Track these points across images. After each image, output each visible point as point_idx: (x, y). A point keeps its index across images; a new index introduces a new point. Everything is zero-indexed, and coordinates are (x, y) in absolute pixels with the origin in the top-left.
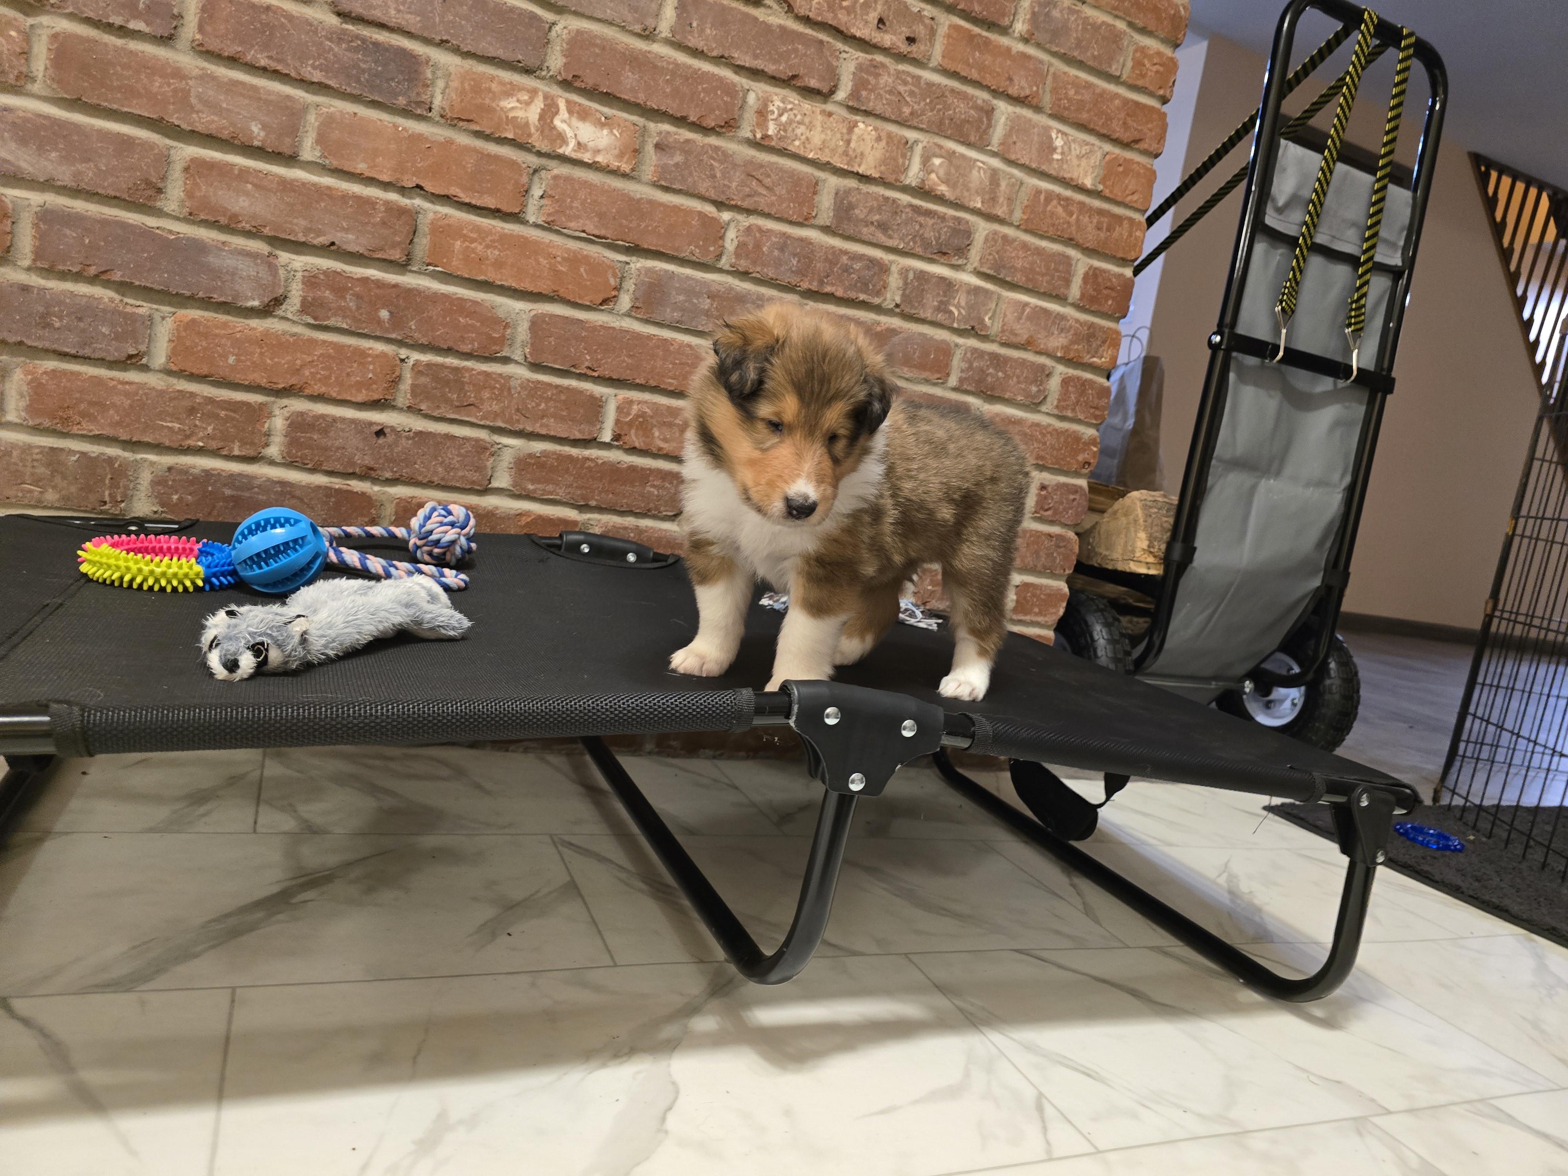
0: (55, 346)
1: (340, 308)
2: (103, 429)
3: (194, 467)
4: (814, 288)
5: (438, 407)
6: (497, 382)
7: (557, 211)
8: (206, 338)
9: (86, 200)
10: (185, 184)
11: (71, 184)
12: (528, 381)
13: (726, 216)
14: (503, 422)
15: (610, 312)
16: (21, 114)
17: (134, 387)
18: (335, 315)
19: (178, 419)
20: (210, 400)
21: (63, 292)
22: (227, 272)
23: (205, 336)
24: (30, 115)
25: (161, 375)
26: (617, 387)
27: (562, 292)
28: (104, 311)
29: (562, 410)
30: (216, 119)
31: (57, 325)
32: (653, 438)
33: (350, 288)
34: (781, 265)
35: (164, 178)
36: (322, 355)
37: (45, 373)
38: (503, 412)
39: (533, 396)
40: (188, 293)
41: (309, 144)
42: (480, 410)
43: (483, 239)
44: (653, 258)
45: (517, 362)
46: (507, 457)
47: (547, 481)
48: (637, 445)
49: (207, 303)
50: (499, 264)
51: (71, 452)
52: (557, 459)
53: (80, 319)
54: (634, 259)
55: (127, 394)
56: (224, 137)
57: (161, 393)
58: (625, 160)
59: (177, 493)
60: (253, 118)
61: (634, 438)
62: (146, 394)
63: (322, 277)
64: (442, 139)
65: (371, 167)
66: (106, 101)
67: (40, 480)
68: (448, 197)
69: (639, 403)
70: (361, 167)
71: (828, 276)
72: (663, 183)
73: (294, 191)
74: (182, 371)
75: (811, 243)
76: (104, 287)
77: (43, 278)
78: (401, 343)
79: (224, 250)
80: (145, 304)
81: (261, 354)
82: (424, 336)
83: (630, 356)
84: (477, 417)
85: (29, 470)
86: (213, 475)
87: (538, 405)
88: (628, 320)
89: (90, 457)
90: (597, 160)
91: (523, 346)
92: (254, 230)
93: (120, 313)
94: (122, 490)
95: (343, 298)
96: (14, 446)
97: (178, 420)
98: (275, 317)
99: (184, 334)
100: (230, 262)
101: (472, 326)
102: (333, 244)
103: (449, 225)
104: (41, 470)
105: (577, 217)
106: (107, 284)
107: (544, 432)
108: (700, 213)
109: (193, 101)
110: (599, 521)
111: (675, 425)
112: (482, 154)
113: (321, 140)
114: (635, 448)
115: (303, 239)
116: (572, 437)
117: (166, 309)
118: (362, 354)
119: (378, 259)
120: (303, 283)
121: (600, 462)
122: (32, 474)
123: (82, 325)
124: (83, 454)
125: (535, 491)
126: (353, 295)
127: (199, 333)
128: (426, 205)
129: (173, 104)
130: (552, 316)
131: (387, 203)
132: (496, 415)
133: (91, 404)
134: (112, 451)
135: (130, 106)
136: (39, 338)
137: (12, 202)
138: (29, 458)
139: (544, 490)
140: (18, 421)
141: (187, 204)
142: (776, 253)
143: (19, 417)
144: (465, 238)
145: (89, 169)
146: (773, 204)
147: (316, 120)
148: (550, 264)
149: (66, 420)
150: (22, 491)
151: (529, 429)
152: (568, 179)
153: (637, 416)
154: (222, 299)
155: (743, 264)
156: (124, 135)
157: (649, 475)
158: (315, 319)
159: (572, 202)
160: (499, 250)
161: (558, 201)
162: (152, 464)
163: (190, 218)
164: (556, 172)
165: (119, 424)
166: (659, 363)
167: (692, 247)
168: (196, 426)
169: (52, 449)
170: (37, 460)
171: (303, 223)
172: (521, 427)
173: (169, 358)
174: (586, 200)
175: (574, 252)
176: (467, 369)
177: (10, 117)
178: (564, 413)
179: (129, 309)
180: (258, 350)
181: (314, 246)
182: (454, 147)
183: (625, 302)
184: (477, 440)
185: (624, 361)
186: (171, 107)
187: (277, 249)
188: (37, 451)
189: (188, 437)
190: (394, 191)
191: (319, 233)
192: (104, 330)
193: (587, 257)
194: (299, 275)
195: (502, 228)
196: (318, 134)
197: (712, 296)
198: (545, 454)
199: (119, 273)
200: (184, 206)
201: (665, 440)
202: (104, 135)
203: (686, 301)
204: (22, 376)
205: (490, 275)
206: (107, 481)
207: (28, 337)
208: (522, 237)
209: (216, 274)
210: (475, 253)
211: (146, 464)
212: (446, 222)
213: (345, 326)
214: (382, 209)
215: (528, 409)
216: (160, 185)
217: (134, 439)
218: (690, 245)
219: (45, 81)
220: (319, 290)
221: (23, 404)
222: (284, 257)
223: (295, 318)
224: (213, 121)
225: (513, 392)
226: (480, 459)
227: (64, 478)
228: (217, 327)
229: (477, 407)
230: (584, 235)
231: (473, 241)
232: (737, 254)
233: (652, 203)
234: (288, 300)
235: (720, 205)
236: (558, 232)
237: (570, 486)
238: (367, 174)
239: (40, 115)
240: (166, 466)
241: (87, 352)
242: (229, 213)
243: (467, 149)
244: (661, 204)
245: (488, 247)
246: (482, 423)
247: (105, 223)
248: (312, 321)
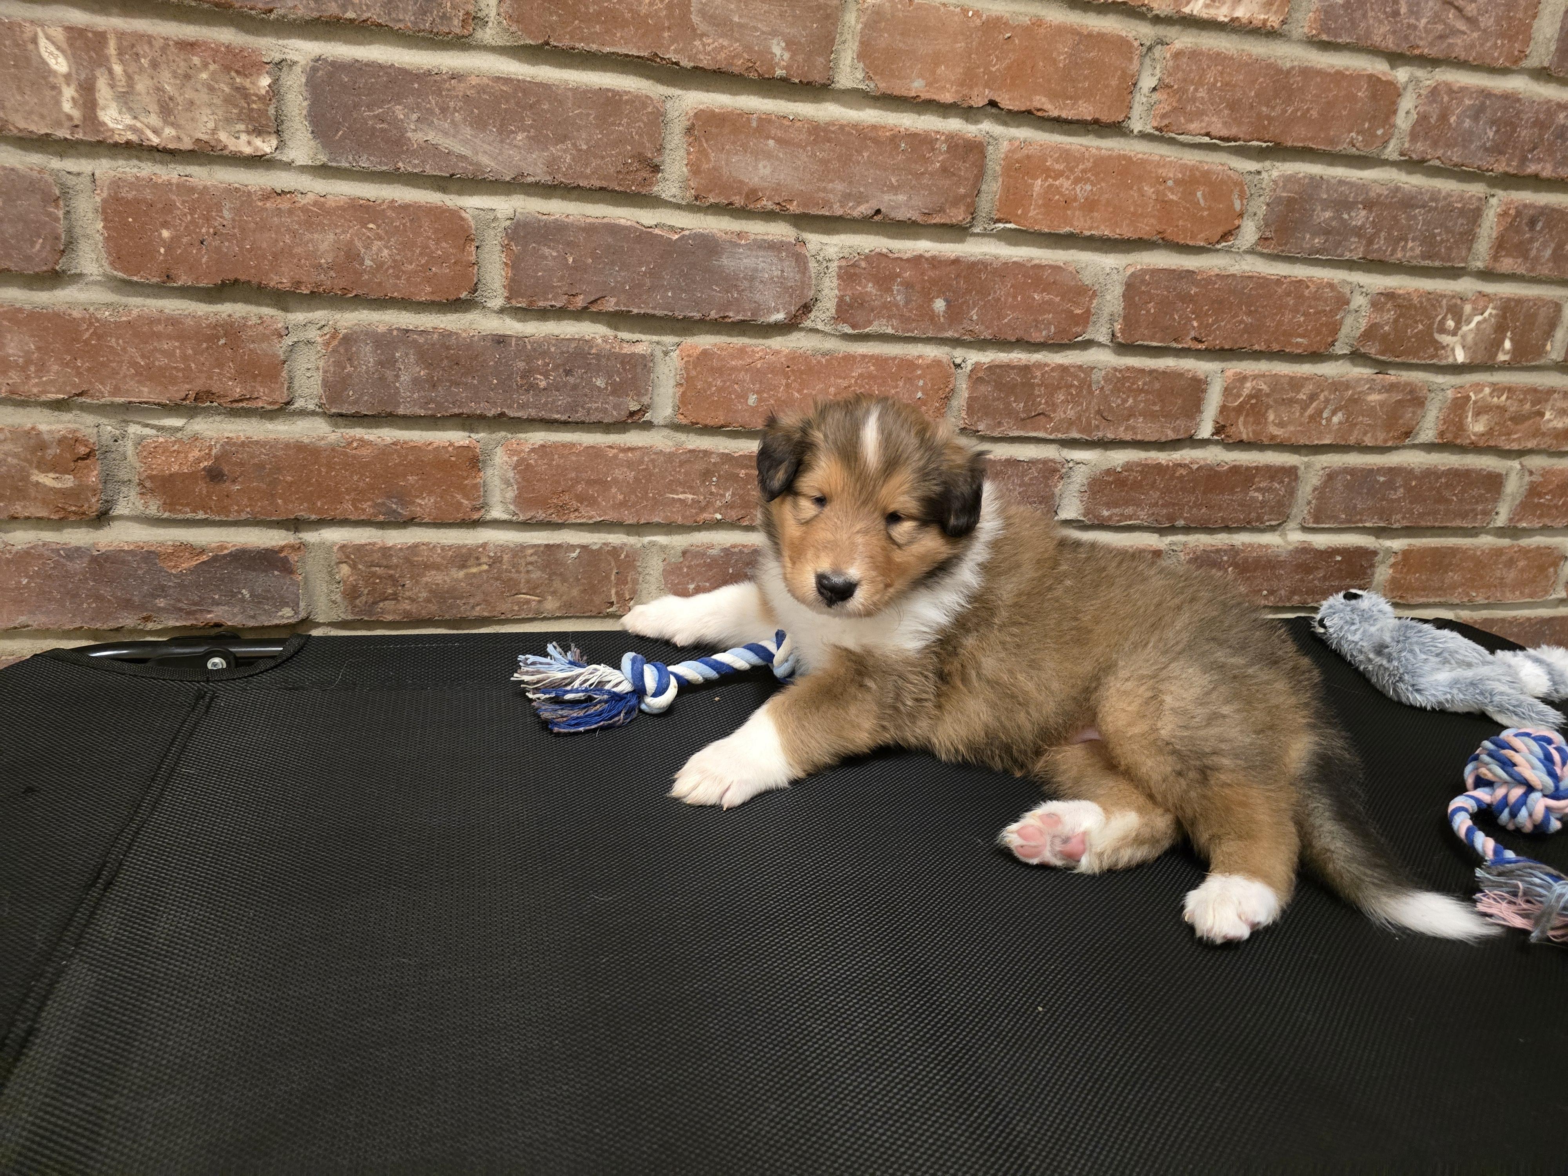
0: (543, 414)
1: (885, 306)
2: (606, 514)
3: (711, 547)
4: (1511, 170)
5: (1000, 424)
6: (1076, 377)
7: (1175, 109)
8: (721, 375)
9: (563, 198)
10: (689, 153)
11: (547, 179)
12: (1115, 369)
13: (1402, 74)
14: (1080, 432)
15: (1228, 251)
16: (474, 81)
17: (638, 453)
18: (878, 317)
19: (691, 487)
20: (727, 458)
21: (547, 339)
22: (745, 278)
23: (719, 371)
24: (485, 81)
25: (666, 432)
26: (1224, 360)
27: (1170, 233)
28: (598, 356)
29: (1154, 404)
30: (725, 43)
31: (543, 384)
32: (1266, 423)
33: (898, 275)
34: (1471, 142)
35: (660, 149)
36: (861, 375)
37: (533, 450)
38: (1079, 418)
39: (1119, 391)
40: (697, 315)
41: (848, 62)
42: (1051, 419)
43: (1072, 170)
44: (1294, 160)
45: (1100, 345)
46: (1079, 478)
47: (1127, 503)
48: (1244, 437)
49: (720, 326)
50: (1090, 205)
51: (572, 547)
52: (1141, 472)
53: (568, 373)
54: (1268, 164)
55: (630, 464)
56: (736, 70)
57: (670, 457)
58: (1274, 8)
59: (693, 580)
60: (774, 33)
61: (1242, 428)
62: (653, 461)
63: (863, 264)
64: (1027, 21)
65: (929, 84)
66: (581, 40)
67: (536, 588)
68: (1029, 112)
69: (1255, 377)
70: (917, 87)
71: (1534, 149)
72: (1324, 37)
73: (829, 140)
74: (693, 424)
75: (1519, 100)
76: (593, 321)
77: (519, 320)
78: (956, 343)
79: (740, 245)
80: (643, 337)
81: (788, 386)
82: (987, 328)
83: (1250, 313)
84: (1046, 430)
85: (523, 577)
86: (733, 553)
87: (1125, 401)
88: (1249, 258)
89: (592, 551)
90: (1235, 15)
91: (1112, 321)
92: (777, 209)
93: (617, 356)
94: (629, 585)
95: (889, 290)
96: (503, 548)
97: (692, 489)
98: (802, 329)
99: (693, 373)
100: (747, 261)
101: (1050, 303)
102: (878, 212)
103: (1028, 157)
104: (536, 575)
105: (1200, 114)
106: (598, 317)
107: (1128, 437)
108: (1370, 77)
109: (695, 19)
110: (1185, 544)
111: (1297, 401)
112: (1079, 34)
113: (865, 53)
114: (1241, 441)
115: (839, 212)
116: (1163, 439)
117: (669, 340)
118: (908, 365)
119: (935, 225)
120: (840, 277)
121: (1195, 467)
122: (528, 582)
123: (571, 380)
124: (584, 547)
125: (1110, 518)
126: (901, 284)
127: (712, 370)
128: (997, 129)
129: (669, 28)
130: (1155, 272)
131: (951, 138)
132: (1071, 423)
133: (590, 482)
134: (616, 539)
135: (613, 45)
136: (522, 407)
137: (474, 217)
138: (523, 562)
139: (1122, 515)
140: (505, 517)
141: (691, 183)
142: (1467, 123)
143: (506, 511)
144: (1048, 173)
145: (565, 151)
146: (1472, 46)
147: (858, 18)
148: (1157, 192)
149: (562, 508)
150: (518, 603)
151: (1110, 436)
152: (1195, 55)
153: (1250, 397)
154: (740, 317)
155: (1421, 148)
156: (608, 90)
157: (1254, 476)
158: (853, 327)
159: (1196, 90)
160: (1093, 185)
161: (1176, 92)
162: (663, 548)
163: (697, 205)
164: (1178, 45)
165: (623, 504)
166: (1288, 316)
167: (1353, 134)
168: (712, 493)
169: (547, 546)
170: (531, 563)
171: (840, 187)
172: (1100, 434)
173: (677, 409)
174: (1214, 84)
175: (1193, 169)
176: (1039, 366)
177: (461, 88)
178: (1157, 408)
179: (627, 349)
180: (784, 382)
181: (854, 220)
182: (1042, 31)
183: (1249, 233)
184: (1045, 462)
185: (1241, 322)
186: (666, 34)
187: (804, 230)
188: (530, 551)
189: (703, 509)
190: (956, 116)
191: (860, 199)
192: (598, 383)
193: (1206, 174)
194: (833, 267)
195: (1099, 148)
196: (862, 43)
197: (1369, 205)
198: (1128, 467)
199: (613, 300)
200: (688, 188)
201: (1281, 425)
202: (584, 95)
203: (1332, 219)
204: (506, 458)
205: (1079, 224)
206: (613, 577)
207: (510, 407)
208: (1124, 157)
209: (730, 282)
210: (1061, 194)
211: (654, 549)
212: (1025, 152)
213: (890, 331)
214: (944, 147)
215: (1110, 409)
216: (656, 161)
217: (642, 521)
218: (1351, 131)
219: (499, 23)
220: (860, 284)
221: (510, 494)
222: (814, 240)
223: (827, 329)
224: (722, 47)
225: (1094, 387)
226: (1047, 486)
227: (564, 580)
228: (733, 357)
229: (1049, 416)
230: (1207, 139)
231: (1059, 175)
232: (1414, 136)
233: (1307, 73)
234: (819, 304)
235: (1395, 58)
236: (1172, 142)
237: (1156, 504)
238: (925, 96)
239: (499, 78)
240: (679, 550)
241: (580, 415)
242: (746, 189)
243: (1061, 30)
244: (1319, 73)
245: (1077, 181)
246: (1051, 437)
247: (591, 229)
248: (848, 330)
